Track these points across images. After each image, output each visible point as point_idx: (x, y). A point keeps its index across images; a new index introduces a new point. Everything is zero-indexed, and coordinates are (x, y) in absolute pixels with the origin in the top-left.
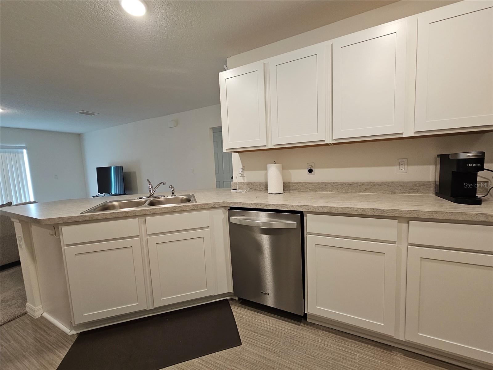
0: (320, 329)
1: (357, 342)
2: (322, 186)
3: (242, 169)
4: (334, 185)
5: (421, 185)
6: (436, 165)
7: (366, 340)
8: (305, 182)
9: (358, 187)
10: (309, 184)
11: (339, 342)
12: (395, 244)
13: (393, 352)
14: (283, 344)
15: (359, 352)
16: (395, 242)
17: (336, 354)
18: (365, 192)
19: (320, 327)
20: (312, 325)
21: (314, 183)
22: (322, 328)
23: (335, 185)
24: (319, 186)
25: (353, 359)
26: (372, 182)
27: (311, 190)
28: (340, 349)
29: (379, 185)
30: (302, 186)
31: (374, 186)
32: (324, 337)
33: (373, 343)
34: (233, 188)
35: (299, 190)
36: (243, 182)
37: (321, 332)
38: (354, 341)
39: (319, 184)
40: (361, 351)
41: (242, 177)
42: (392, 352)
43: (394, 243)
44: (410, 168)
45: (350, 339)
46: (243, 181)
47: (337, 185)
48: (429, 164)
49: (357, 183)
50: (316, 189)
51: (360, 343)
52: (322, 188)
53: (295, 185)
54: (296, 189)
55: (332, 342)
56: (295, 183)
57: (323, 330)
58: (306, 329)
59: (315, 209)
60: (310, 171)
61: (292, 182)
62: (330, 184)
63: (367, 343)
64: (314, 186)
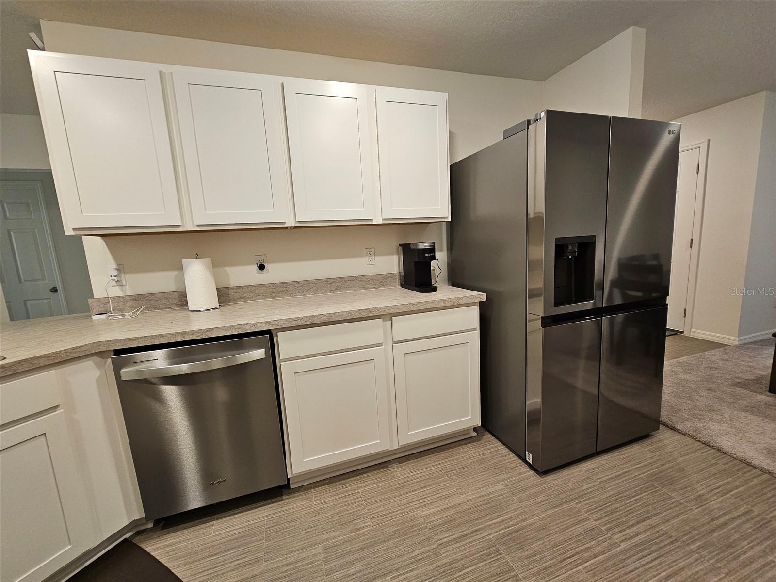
0: (311, 488)
1: (356, 478)
2: (282, 289)
3: (116, 269)
4: (297, 285)
5: (388, 278)
6: (398, 255)
7: (363, 470)
8: (254, 286)
9: (328, 285)
10: (261, 288)
11: (338, 489)
12: (382, 346)
13: (390, 466)
14: (267, 541)
15: (361, 487)
16: (382, 343)
17: (339, 505)
18: (337, 290)
19: (310, 486)
20: (298, 490)
21: (270, 285)
22: (312, 485)
23: (300, 285)
24: (278, 288)
25: (357, 498)
26: (343, 278)
27: (266, 297)
28: (341, 498)
29: (350, 281)
30: (251, 292)
31: (346, 282)
32: (318, 495)
33: (371, 469)
34: (95, 311)
35: (247, 299)
36: (123, 297)
37: (313, 492)
38: (353, 479)
39: (277, 287)
40: (362, 484)
41: (117, 287)
42: (388, 467)
43: (380, 345)
44: (377, 258)
45: (347, 478)
46: (121, 294)
47: (302, 286)
48: (393, 254)
49: (327, 280)
50: (273, 295)
51: (359, 477)
52: (282, 292)
53: (238, 291)
54: (240, 298)
55: (330, 494)
56: (238, 288)
57: (315, 488)
58: (293, 499)
59: (289, 323)
60: (262, 267)
61: (233, 288)
62: (293, 285)
63: (365, 473)
64: (269, 291)
